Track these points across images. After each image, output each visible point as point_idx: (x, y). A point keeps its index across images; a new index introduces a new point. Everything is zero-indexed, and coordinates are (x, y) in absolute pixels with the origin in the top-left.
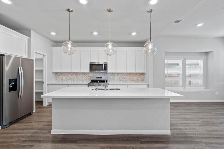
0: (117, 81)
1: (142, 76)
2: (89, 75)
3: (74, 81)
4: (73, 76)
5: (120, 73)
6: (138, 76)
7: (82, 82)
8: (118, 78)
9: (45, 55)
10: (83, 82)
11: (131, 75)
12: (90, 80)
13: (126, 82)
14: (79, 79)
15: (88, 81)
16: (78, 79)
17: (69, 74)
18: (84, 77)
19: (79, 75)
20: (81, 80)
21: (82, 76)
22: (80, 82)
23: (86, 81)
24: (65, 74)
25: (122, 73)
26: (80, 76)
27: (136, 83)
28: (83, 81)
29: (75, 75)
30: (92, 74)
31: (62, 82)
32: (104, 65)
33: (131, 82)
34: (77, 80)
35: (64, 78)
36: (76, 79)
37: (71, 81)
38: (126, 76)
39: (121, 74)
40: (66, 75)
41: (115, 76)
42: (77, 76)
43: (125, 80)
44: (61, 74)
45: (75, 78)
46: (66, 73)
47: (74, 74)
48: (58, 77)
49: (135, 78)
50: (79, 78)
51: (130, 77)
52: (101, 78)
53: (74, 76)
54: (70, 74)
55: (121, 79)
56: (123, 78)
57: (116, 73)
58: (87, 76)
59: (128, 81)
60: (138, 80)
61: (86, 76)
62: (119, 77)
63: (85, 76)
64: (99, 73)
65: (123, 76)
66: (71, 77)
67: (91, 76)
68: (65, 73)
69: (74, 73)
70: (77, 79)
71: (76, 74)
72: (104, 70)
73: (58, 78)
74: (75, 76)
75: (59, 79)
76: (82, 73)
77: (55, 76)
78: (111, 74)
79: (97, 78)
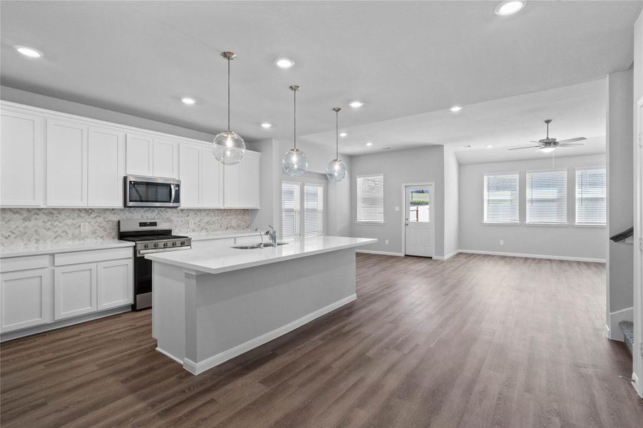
0: (193, 231)
1: (246, 217)
3: (37, 241)
4: (33, 221)
5: (200, 210)
6: (240, 217)
7: (77, 242)
8: (195, 223)
10: (82, 242)
11: (225, 214)
12: (110, 233)
13: (215, 233)
14: (63, 232)
15: (102, 237)
16: (60, 231)
18: (87, 224)
19: (62, 217)
20: (74, 237)
21: (78, 220)
22: (70, 243)
23: (96, 238)
25: (205, 210)
26: (69, 221)
27: (235, 233)
28: (83, 239)
29: (43, 217)
30: (116, 215)
33: (224, 232)
34: (55, 238)
36: (49, 234)
37: (22, 244)
38: (215, 218)
39: (203, 214)
41: (188, 218)
42: (57, 223)
43: (213, 227)
47: (38, 214)
49: (234, 221)
50: (66, 228)
51: (223, 220)
53: (40, 223)
55: (202, 225)
56: (207, 222)
57: (191, 210)
59: (219, 230)
60: (238, 226)
61: (93, 221)
62: (199, 219)
63: (90, 222)
65: (207, 219)
66: (26, 227)
70: (55, 232)
71: (51, 213)
72: (174, 202)
74: (44, 222)
76: (79, 210)
78: (178, 213)
79: (142, 224)
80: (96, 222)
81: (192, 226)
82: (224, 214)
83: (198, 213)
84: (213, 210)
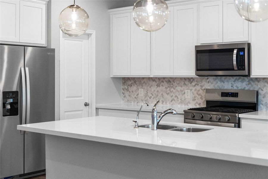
2: (202, 87)
4: (161, 87)
9: (91, 34)
14: (176, 96)
15: (200, 105)
16: (174, 96)
17: (151, 83)
18: (189, 91)
19: (175, 84)
21: (184, 87)
22: (179, 106)
23: (195, 105)
24: (142, 82)
26: (179, 88)
28: (187, 104)
29: (165, 84)
30: (210, 84)
31: (136, 103)
32: (235, 51)
34: (171, 101)
35: (142, 92)
36: (168, 97)
40: (146, 84)
42: (172, 89)
44: (135, 82)
45: (165, 95)
46: (145, 80)
47: (163, 82)
48: (127, 90)
50: (177, 94)
52: (235, 95)
53: (164, 88)
54: (154, 83)
58: (198, 88)
63: (191, 90)
64: (233, 79)
66: (158, 91)
67: (209, 88)
68: (143, 78)
69: (164, 78)
70: (172, 97)
71: (170, 81)
72: (239, 69)
73: (127, 94)
74: (166, 88)
75: (130, 96)
77: (122, 87)
79: (224, 94)
80: (195, 90)
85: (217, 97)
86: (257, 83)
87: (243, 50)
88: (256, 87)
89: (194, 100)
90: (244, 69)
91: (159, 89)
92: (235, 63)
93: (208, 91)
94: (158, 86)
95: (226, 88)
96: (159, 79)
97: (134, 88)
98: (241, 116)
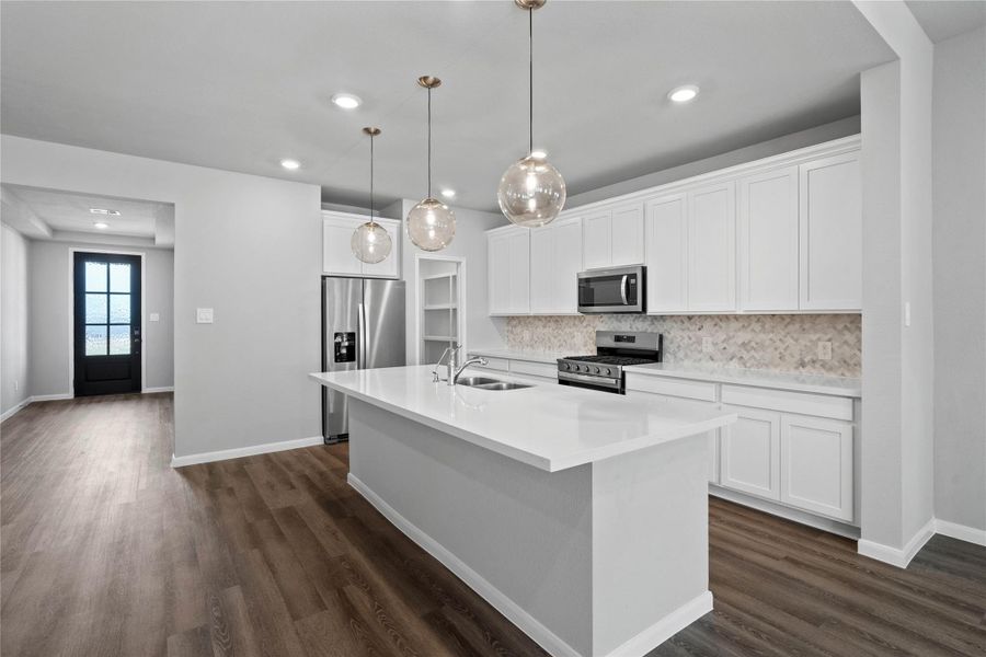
2: (594, 328)
4: (548, 328)
8: (715, 344)
9: (461, 263)
11: (796, 327)
13: (763, 370)
17: (537, 322)
24: (528, 322)
26: (568, 330)
27: (829, 384)
29: (553, 325)
30: (604, 324)
31: (520, 351)
33: (793, 372)
35: (527, 335)
38: (762, 336)
39: (734, 325)
40: (531, 324)
41: (701, 333)
42: (560, 331)
43: (758, 356)
44: (520, 322)
47: (550, 321)
48: (512, 332)
49: (826, 346)
50: (565, 337)
51: (789, 341)
52: (631, 339)
53: (551, 330)
54: (540, 322)
55: (732, 349)
56: (744, 344)
57: (706, 317)
58: (590, 329)
59: (776, 366)
61: (585, 330)
62: (724, 337)
65: (744, 336)
66: (544, 334)
67: (602, 330)
69: (551, 317)
70: (560, 341)
71: (557, 321)
72: (630, 304)
73: (511, 337)
74: (553, 330)
75: (514, 340)
77: (506, 328)
78: (683, 322)
79: (618, 339)
81: (708, 347)
82: (791, 327)
83: (723, 324)
84: (760, 318)
85: (609, 343)
86: (661, 322)
87: (634, 276)
88: (660, 328)
89: (585, 346)
90: (636, 304)
91: (546, 330)
92: (623, 294)
93: (599, 333)
94: (544, 327)
95: (623, 330)
96: (546, 317)
97: (519, 329)
98: (625, 368)
